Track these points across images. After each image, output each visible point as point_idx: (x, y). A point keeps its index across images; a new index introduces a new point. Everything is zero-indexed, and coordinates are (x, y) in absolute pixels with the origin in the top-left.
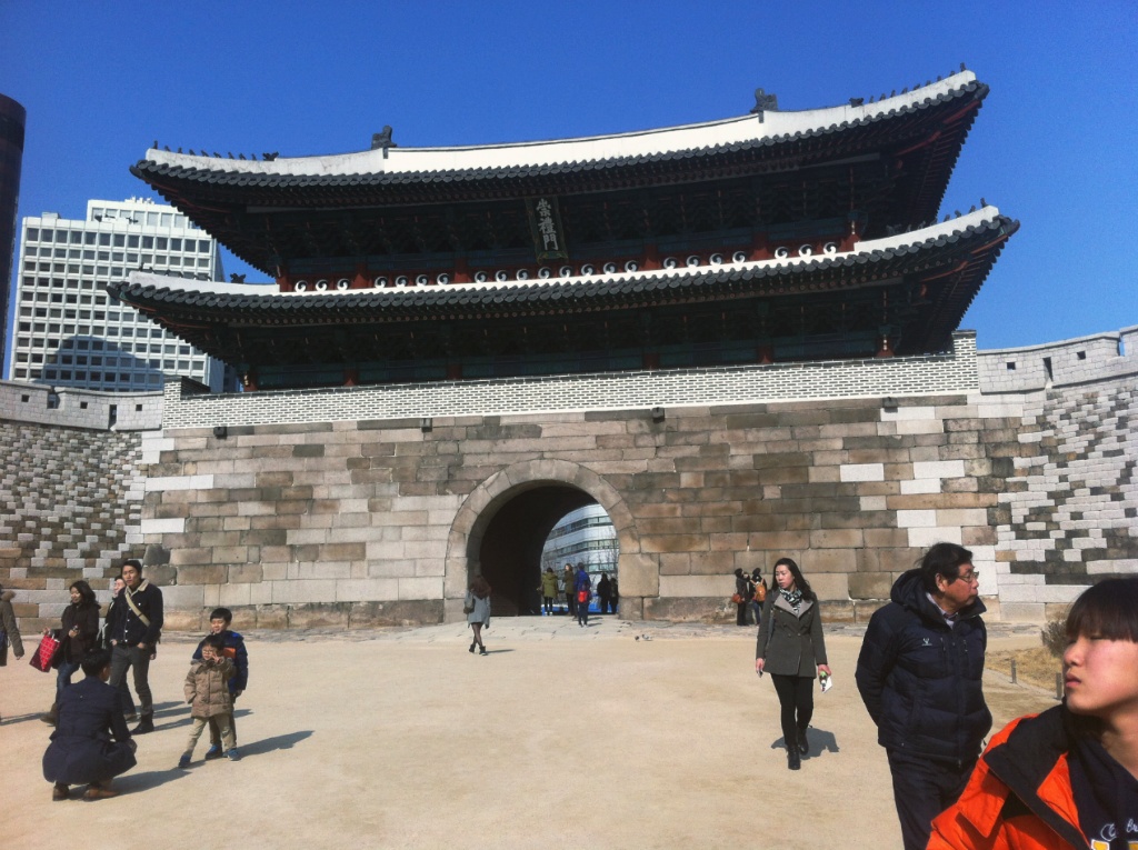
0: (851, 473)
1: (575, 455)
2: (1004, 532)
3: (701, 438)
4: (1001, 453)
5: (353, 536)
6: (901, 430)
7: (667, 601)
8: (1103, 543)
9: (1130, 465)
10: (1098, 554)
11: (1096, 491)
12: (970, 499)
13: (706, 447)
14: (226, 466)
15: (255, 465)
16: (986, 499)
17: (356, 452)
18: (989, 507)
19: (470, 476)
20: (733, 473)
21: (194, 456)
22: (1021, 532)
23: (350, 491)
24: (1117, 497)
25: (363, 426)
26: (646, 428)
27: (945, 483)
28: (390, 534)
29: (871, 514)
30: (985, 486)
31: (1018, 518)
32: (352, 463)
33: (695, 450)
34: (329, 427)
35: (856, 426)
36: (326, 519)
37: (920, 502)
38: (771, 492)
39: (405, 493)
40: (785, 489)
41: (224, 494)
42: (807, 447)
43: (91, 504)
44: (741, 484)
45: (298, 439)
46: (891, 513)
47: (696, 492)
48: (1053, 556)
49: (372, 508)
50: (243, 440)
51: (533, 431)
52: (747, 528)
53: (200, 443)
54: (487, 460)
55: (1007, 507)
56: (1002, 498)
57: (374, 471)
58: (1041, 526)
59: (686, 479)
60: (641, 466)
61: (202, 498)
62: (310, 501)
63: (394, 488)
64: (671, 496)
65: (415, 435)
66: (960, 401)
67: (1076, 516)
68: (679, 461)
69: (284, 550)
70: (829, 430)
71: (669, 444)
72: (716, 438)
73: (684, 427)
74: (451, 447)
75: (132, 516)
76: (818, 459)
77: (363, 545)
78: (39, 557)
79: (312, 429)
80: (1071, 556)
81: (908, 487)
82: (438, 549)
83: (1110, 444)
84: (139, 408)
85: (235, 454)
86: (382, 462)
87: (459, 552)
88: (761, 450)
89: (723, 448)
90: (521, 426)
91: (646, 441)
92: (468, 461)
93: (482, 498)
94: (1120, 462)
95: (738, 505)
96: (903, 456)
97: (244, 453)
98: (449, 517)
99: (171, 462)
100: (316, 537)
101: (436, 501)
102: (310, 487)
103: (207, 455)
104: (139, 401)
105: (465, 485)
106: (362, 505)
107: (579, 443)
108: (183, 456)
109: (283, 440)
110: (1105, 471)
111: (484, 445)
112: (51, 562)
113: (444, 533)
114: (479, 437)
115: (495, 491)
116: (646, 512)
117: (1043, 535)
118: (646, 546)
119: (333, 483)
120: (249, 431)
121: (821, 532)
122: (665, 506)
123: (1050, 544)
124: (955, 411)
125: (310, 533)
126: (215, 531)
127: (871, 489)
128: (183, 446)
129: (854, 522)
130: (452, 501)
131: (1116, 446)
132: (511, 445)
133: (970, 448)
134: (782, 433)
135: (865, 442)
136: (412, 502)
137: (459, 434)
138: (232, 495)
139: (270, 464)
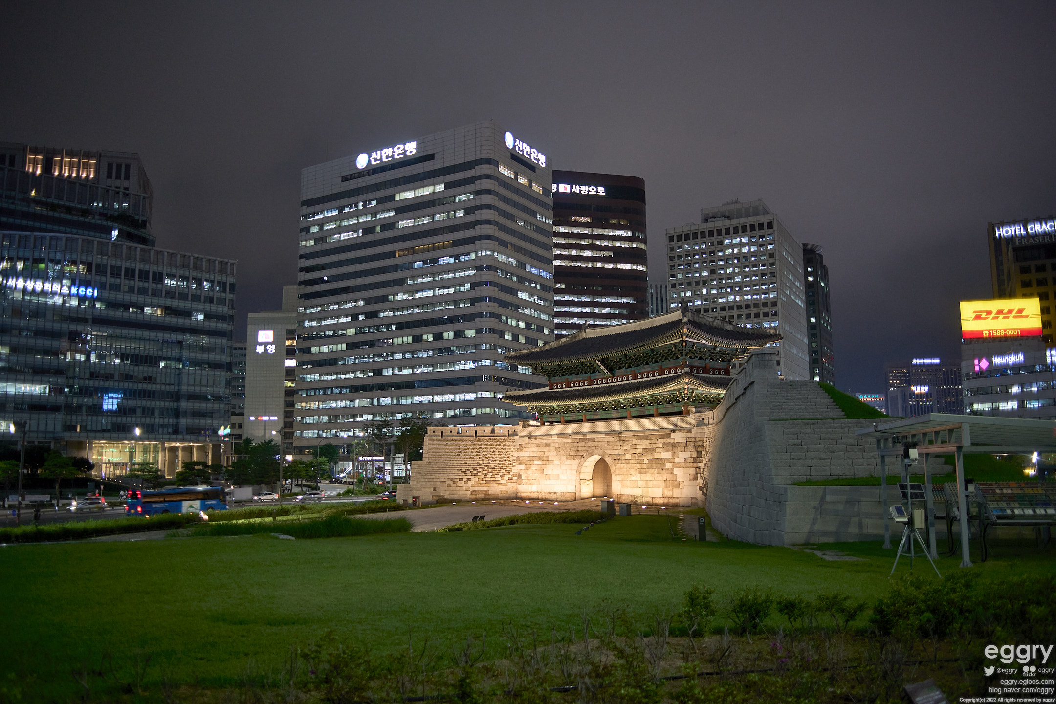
2: (699, 476)
4: (699, 449)
5: (557, 472)
6: (676, 440)
14: (531, 449)
16: (695, 464)
19: (580, 454)
21: (525, 446)
22: (701, 477)
25: (558, 437)
26: (618, 439)
27: (685, 459)
28: (564, 472)
29: (668, 469)
30: (695, 461)
31: (701, 472)
32: (556, 449)
33: (628, 447)
35: (665, 439)
36: (552, 467)
37: (679, 465)
38: (646, 461)
39: (567, 458)
40: (648, 460)
41: (531, 457)
42: (654, 446)
43: (502, 461)
44: (638, 459)
45: (545, 441)
46: (673, 469)
49: (560, 464)
50: (534, 441)
51: (594, 440)
52: (640, 473)
53: (526, 442)
54: (584, 449)
55: (699, 468)
56: (699, 465)
57: (561, 452)
59: (627, 456)
60: (617, 452)
61: (528, 459)
62: (549, 461)
63: (565, 457)
64: (624, 462)
66: (690, 430)
68: (625, 450)
69: (544, 476)
70: (660, 440)
71: (623, 444)
72: (634, 442)
73: (626, 439)
74: (577, 444)
75: (514, 464)
76: (657, 450)
77: (559, 475)
78: (489, 477)
81: (677, 460)
82: (574, 477)
86: (562, 449)
88: (643, 447)
89: (635, 446)
91: (618, 443)
92: (580, 449)
93: (583, 461)
95: (638, 465)
96: (676, 450)
97: (535, 445)
98: (577, 467)
99: (521, 448)
100: (550, 472)
101: (573, 461)
102: (548, 456)
105: (579, 457)
106: (558, 463)
107: (603, 444)
108: (523, 445)
109: (542, 441)
111: (583, 444)
112: (492, 479)
113: (575, 472)
114: (582, 442)
118: (616, 476)
120: (536, 438)
121: (657, 475)
124: (689, 435)
127: (668, 460)
128: (523, 443)
132: (590, 444)
133: (691, 448)
134: (648, 442)
135: (668, 445)
136: (568, 462)
137: (578, 440)
138: (533, 458)
139: (541, 449)
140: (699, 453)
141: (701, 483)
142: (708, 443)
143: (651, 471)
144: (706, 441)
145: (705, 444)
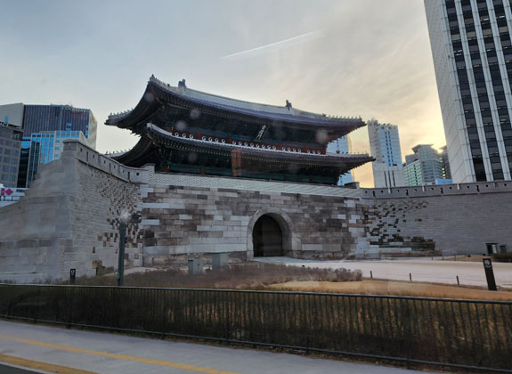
0: (340, 217)
1: (278, 206)
2: (368, 234)
3: (308, 203)
5: (219, 228)
6: (349, 206)
7: (304, 251)
11: (389, 225)
12: (361, 225)
13: (309, 206)
14: (173, 200)
15: (185, 200)
16: (364, 225)
17: (218, 199)
18: (365, 228)
19: (252, 210)
20: (316, 214)
21: (161, 196)
22: (372, 234)
23: (217, 212)
24: (395, 227)
25: (220, 190)
26: (296, 199)
27: (357, 220)
28: (230, 228)
29: (344, 228)
30: (364, 223)
31: (371, 231)
32: (217, 203)
33: (306, 207)
34: (209, 189)
35: (340, 204)
36: (209, 222)
37: (353, 226)
38: (325, 221)
39: (234, 214)
40: (327, 220)
41: (173, 211)
42: (331, 209)
45: (199, 193)
46: (348, 228)
47: (308, 219)
48: (380, 240)
49: (224, 219)
50: (179, 191)
51: (268, 197)
52: (320, 231)
53: (164, 191)
54: (257, 205)
55: (368, 228)
56: (367, 225)
57: (224, 206)
58: (377, 233)
59: (306, 216)
60: (295, 211)
61: (165, 212)
62: (205, 216)
63: (230, 213)
64: (302, 220)
65: (235, 195)
66: (358, 199)
67: (385, 231)
68: (304, 210)
69: (196, 233)
70: (335, 204)
71: (301, 205)
72: (312, 203)
73: (305, 200)
74: (246, 200)
75: (139, 218)
76: (333, 212)
77: (222, 232)
79: (203, 189)
81: (351, 221)
82: (244, 234)
83: (391, 214)
84: (138, 174)
85: (177, 196)
86: (226, 203)
87: (250, 235)
88: (321, 208)
89: (314, 207)
90: (265, 196)
91: (296, 203)
92: (251, 205)
93: (256, 218)
94: (395, 218)
95: (317, 224)
96: (349, 213)
97: (180, 196)
98: (247, 223)
99: (152, 197)
100: (207, 228)
101: (243, 218)
102: (204, 211)
103: (166, 195)
104: (138, 171)
105: (251, 213)
106: (221, 218)
107: (280, 202)
108: (157, 195)
109: (194, 192)
111: (255, 200)
113: (246, 229)
114: (254, 197)
115: (260, 216)
116: (298, 224)
117: (378, 235)
118: (298, 234)
119: (211, 209)
120: (182, 188)
121: (335, 232)
122: (301, 224)
123: (379, 237)
124: (358, 202)
125: (204, 227)
126: (171, 224)
127: (344, 221)
129: (341, 230)
130: (247, 218)
131: (393, 215)
132: (263, 201)
133: (361, 212)
134: (325, 204)
135: (343, 208)
136: (235, 218)
137: (248, 196)
138: (177, 212)
139: (190, 201)
140: (366, 216)
141: (376, 239)
142: (381, 209)
144: (375, 208)
145: (373, 210)
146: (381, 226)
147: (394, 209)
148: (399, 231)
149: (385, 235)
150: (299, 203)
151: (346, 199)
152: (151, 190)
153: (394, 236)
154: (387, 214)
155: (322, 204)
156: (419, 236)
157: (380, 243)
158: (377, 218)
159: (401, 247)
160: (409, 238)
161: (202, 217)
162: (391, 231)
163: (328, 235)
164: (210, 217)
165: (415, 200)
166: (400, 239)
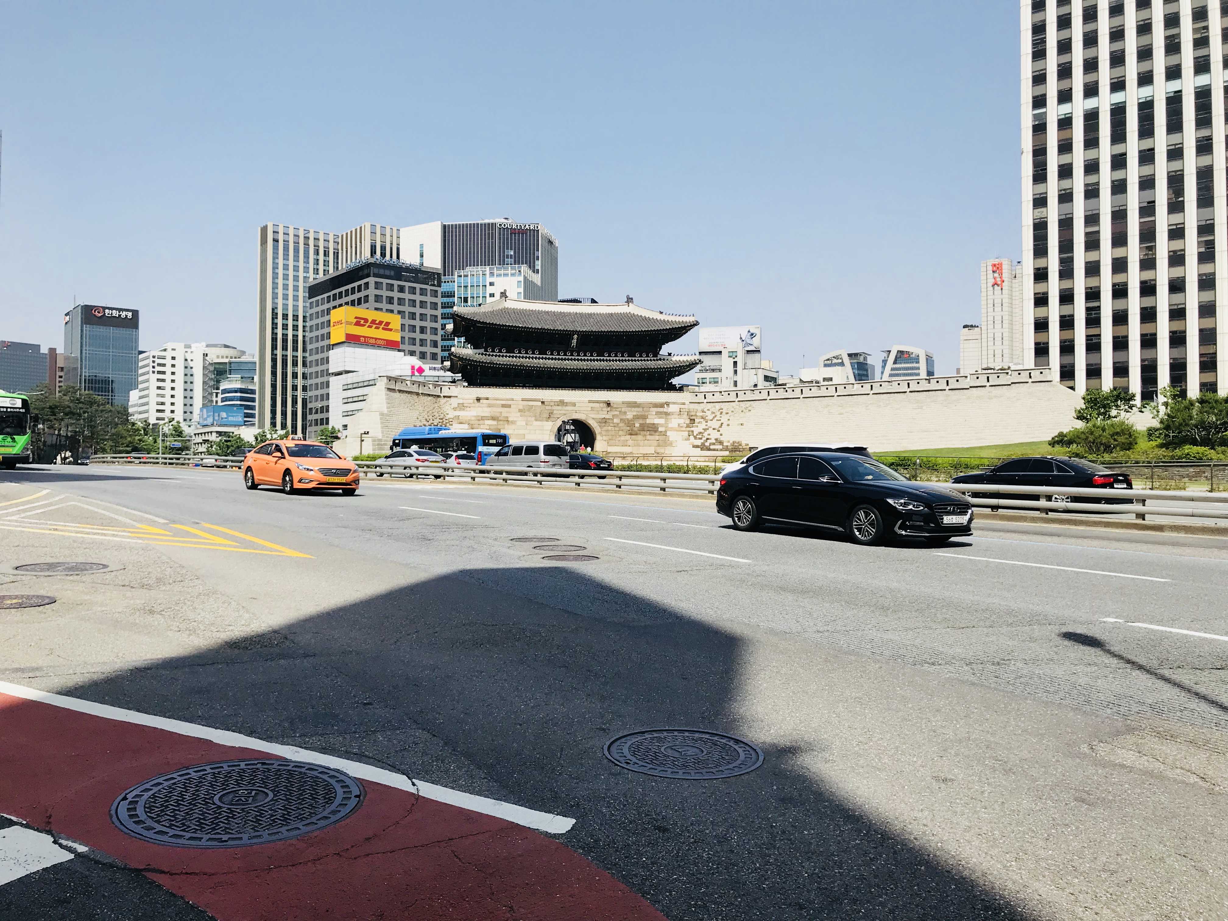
0: (657, 421)
1: (585, 412)
2: (692, 437)
3: (619, 409)
4: (692, 418)
5: (522, 432)
6: (670, 410)
7: (610, 453)
8: (714, 441)
9: (722, 424)
10: (714, 444)
11: (714, 429)
12: (684, 429)
13: (620, 411)
14: (480, 409)
15: (489, 409)
16: (688, 429)
17: (521, 408)
18: (688, 431)
19: (556, 416)
20: (628, 419)
21: (469, 405)
22: (695, 438)
23: (520, 418)
24: (719, 431)
25: (523, 400)
26: (605, 405)
27: (679, 425)
28: (532, 432)
29: (661, 432)
30: (688, 426)
31: (695, 434)
32: (520, 411)
33: (617, 413)
34: (512, 399)
35: (659, 409)
36: (513, 426)
37: (672, 429)
38: (637, 425)
39: (536, 420)
40: (640, 424)
41: (480, 418)
42: (646, 414)
44: (629, 423)
45: (503, 403)
46: (666, 431)
47: (618, 424)
48: (703, 444)
49: (527, 424)
50: (485, 402)
51: (574, 405)
52: (631, 434)
53: (471, 401)
54: (560, 412)
55: (693, 431)
56: (692, 429)
57: (527, 413)
58: (700, 437)
59: (616, 421)
60: (603, 416)
62: (508, 421)
63: (534, 418)
64: (612, 425)
65: (539, 404)
66: (684, 404)
67: (709, 435)
68: (613, 416)
70: (652, 409)
71: (611, 410)
72: (623, 410)
73: (615, 406)
74: (550, 408)
75: (451, 423)
76: (649, 417)
77: (524, 435)
79: (507, 399)
80: (707, 444)
81: (670, 425)
83: (718, 418)
85: (483, 405)
86: (529, 410)
87: (553, 438)
88: (635, 414)
89: (625, 413)
90: (570, 403)
91: (606, 409)
92: (555, 412)
93: (560, 421)
94: (720, 422)
95: (628, 428)
96: (669, 417)
97: (486, 405)
98: (550, 428)
99: (462, 407)
101: (545, 423)
103: (473, 405)
105: (554, 419)
106: (524, 423)
107: (586, 409)
108: (465, 405)
109: (498, 402)
110: (716, 424)
111: (560, 408)
113: (548, 432)
114: (558, 405)
115: (563, 421)
116: (605, 428)
117: (701, 439)
118: (605, 438)
120: (487, 399)
121: (649, 436)
122: (610, 428)
123: (702, 441)
124: (682, 406)
125: (508, 430)
127: (662, 425)
128: (465, 401)
129: (657, 434)
130: (550, 422)
131: (719, 419)
132: (567, 408)
133: (685, 416)
134: (641, 409)
135: (661, 413)
136: (538, 423)
137: (552, 404)
138: (483, 418)
139: (494, 409)
140: (693, 421)
141: (699, 442)
142: (708, 413)
143: (642, 432)
144: (703, 411)
145: (701, 414)
146: (705, 430)
147: (721, 413)
148: (721, 435)
149: (707, 439)
150: (609, 409)
151: (668, 404)
152: (461, 401)
153: (716, 440)
154: (714, 417)
155: (636, 409)
156: (737, 440)
157: (703, 447)
158: (704, 422)
159: (721, 450)
160: (729, 442)
161: (505, 422)
162: (714, 435)
163: (639, 437)
164: (513, 422)
165: (742, 404)
166: (721, 443)
